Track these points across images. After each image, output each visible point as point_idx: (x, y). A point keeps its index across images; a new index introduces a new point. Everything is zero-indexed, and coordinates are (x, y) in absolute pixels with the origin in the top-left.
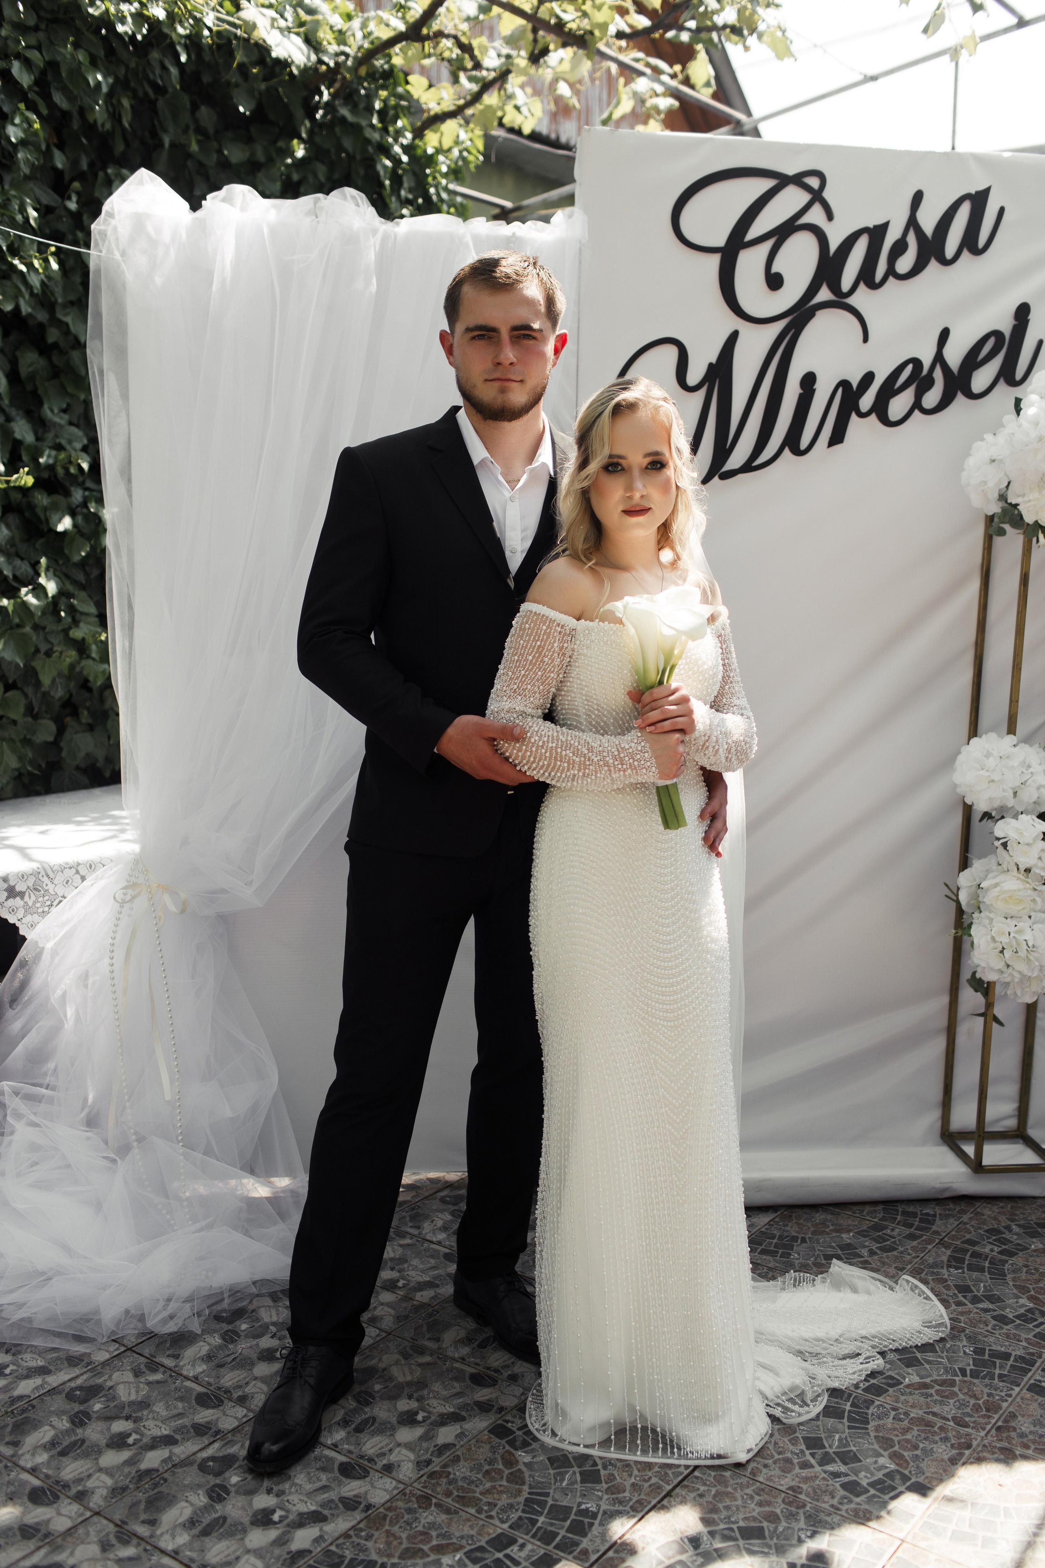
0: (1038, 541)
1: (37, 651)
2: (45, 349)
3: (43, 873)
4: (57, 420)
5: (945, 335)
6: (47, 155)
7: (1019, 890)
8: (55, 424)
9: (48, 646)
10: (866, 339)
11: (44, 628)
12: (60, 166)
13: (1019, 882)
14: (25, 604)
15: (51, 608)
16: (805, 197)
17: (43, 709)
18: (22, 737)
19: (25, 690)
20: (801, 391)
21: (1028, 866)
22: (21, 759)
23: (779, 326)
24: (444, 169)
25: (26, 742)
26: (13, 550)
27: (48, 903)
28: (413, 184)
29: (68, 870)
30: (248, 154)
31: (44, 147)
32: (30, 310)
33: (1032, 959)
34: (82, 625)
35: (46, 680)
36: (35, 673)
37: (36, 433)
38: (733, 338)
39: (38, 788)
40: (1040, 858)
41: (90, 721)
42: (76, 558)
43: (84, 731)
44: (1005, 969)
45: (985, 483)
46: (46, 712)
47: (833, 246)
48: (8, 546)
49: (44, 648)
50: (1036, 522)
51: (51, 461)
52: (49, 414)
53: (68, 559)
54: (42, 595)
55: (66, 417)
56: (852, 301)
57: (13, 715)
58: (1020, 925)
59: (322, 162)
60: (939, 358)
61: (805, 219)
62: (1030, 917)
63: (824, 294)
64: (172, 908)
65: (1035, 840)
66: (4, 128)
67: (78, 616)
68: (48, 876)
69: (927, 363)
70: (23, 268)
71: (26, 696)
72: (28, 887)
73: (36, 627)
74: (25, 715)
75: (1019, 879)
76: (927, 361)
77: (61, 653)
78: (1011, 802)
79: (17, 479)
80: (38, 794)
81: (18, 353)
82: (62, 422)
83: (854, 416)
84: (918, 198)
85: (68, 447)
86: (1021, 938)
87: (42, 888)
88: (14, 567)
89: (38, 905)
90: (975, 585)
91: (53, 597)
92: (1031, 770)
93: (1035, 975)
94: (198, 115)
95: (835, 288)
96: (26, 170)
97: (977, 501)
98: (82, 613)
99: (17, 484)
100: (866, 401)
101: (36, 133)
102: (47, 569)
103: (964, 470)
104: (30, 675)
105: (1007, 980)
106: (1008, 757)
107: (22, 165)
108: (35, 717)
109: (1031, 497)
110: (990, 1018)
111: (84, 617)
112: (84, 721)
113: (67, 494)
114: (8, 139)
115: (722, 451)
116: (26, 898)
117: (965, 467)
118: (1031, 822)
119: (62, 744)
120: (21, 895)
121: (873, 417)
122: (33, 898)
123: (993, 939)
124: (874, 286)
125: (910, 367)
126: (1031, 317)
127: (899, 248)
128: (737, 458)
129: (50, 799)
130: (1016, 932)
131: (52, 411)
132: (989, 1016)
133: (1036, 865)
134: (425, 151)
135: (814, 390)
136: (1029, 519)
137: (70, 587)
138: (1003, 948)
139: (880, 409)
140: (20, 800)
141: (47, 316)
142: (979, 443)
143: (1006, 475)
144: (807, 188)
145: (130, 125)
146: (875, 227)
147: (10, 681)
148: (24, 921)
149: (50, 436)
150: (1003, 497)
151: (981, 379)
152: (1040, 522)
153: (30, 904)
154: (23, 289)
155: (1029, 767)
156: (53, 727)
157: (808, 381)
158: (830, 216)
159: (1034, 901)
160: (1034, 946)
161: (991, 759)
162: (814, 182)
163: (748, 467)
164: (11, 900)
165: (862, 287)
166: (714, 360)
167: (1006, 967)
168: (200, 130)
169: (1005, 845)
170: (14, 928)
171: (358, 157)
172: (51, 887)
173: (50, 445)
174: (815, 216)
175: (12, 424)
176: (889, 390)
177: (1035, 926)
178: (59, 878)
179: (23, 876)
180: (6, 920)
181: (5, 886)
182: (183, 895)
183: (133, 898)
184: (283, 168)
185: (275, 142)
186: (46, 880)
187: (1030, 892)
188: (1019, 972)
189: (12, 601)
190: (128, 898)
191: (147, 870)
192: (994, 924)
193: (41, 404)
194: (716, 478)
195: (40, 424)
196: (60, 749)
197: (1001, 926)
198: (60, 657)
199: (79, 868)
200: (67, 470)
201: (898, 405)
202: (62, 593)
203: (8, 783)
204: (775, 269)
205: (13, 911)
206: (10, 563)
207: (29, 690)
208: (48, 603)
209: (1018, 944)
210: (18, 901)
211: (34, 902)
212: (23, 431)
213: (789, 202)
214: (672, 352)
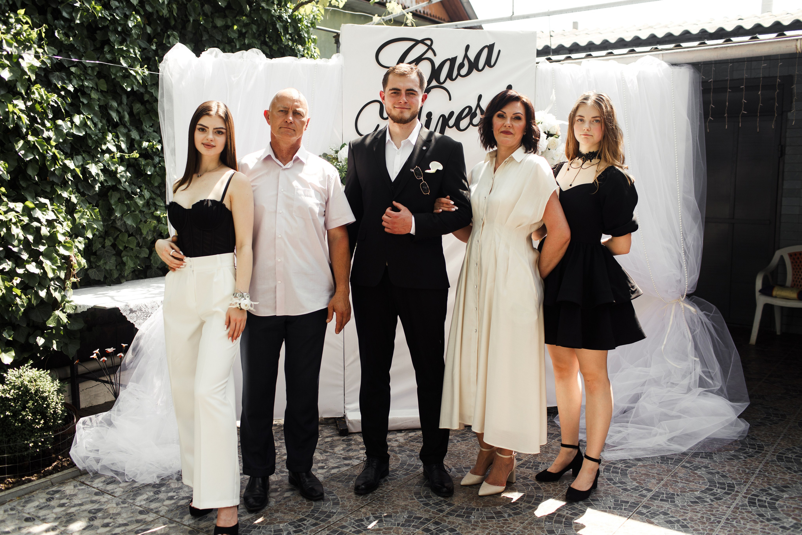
1: (141, 221)
2: (143, 103)
3: (143, 305)
4: (148, 130)
5: (480, 97)
6: (144, 29)
8: (148, 131)
9: (145, 219)
10: (450, 99)
11: (143, 212)
12: (149, 32)
14: (136, 203)
15: (146, 204)
16: (426, 48)
17: (144, 244)
18: (135, 255)
19: (136, 236)
20: (427, 119)
22: (134, 263)
25: (137, 257)
26: (131, 182)
27: (146, 315)
29: (153, 303)
30: (224, 23)
31: (142, 26)
32: (137, 89)
34: (158, 210)
35: (144, 232)
37: (140, 136)
39: (142, 276)
42: (156, 184)
47: (437, 65)
49: (143, 220)
51: (146, 147)
53: (153, 185)
54: (143, 199)
55: (152, 129)
56: (444, 85)
57: (131, 246)
59: (255, 24)
60: (478, 105)
61: (425, 56)
63: (434, 83)
66: (127, 22)
69: (474, 108)
70: (134, 74)
71: (137, 239)
72: (138, 309)
73: (141, 212)
74: (136, 247)
76: (474, 106)
77: (150, 222)
79: (133, 155)
80: (142, 278)
81: (132, 105)
82: (150, 131)
83: (447, 128)
84: (468, 47)
85: (153, 141)
87: (143, 309)
88: (132, 188)
89: (142, 316)
94: (204, 8)
95: (438, 81)
96: (135, 37)
98: (159, 206)
99: (133, 157)
100: (452, 122)
101: (139, 22)
102: (145, 189)
104: (138, 230)
107: (134, 35)
108: (141, 247)
111: (159, 207)
113: (153, 159)
114: (128, 26)
116: (137, 313)
120: (135, 312)
121: (454, 127)
122: (140, 313)
124: (452, 80)
125: (468, 109)
127: (461, 66)
129: (146, 280)
131: (146, 127)
134: (298, 17)
135: (432, 118)
137: (154, 196)
139: (457, 125)
141: (144, 91)
144: (426, 45)
145: (177, 14)
146: (452, 58)
147: (130, 233)
148: (136, 322)
149: (146, 136)
153: (139, 316)
154: (135, 81)
156: (147, 251)
157: (429, 115)
158: (435, 55)
162: (429, 42)
164: (131, 314)
165: (448, 80)
168: (205, 15)
170: (133, 325)
171: (269, 22)
172: (146, 310)
173: (146, 140)
174: (430, 54)
175: (131, 132)
176: (460, 118)
179: (136, 305)
180: (130, 322)
181: (129, 308)
185: (236, 17)
186: (144, 307)
189: (131, 201)
193: (142, 124)
195: (142, 132)
196: (151, 260)
199: (157, 303)
200: (152, 150)
201: (464, 123)
203: (130, 273)
205: (132, 318)
206: (130, 187)
207: (138, 237)
210: (134, 314)
211: (140, 315)
212: (135, 135)
213: (420, 49)
214: (378, 105)
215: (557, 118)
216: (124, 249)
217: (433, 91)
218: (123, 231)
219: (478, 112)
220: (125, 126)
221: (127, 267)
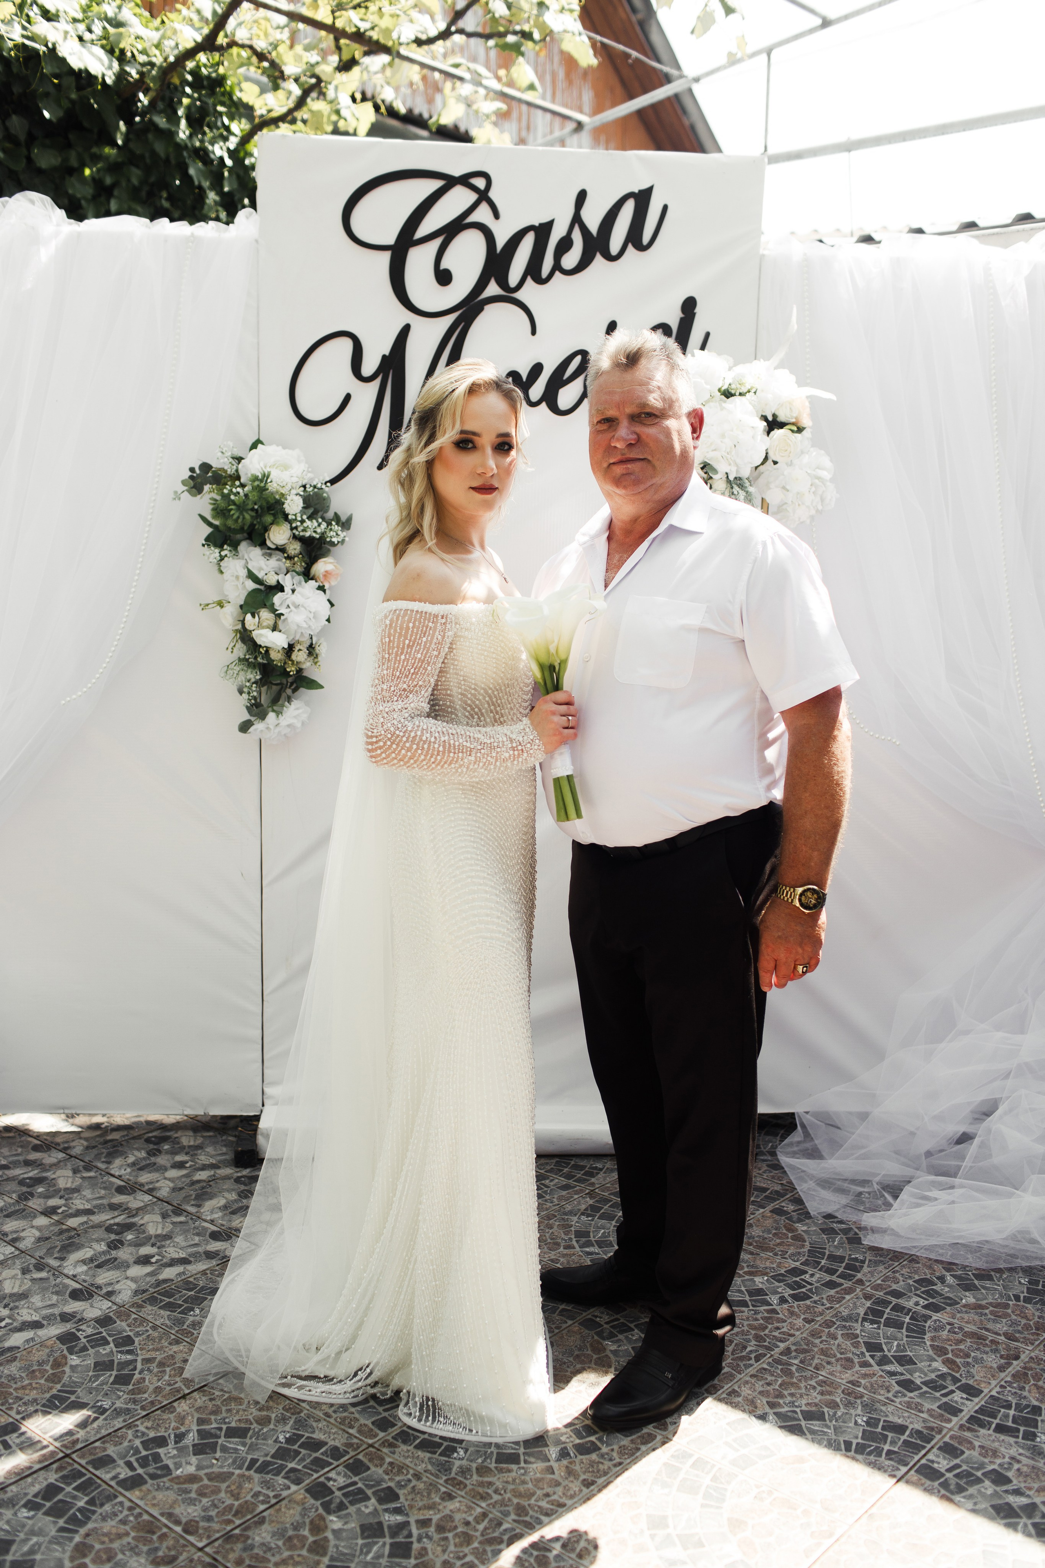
10: (534, 332)
16: (473, 197)
23: (450, 319)
30: (60, 160)
38: (406, 330)
47: (500, 243)
56: (519, 295)
59: (137, 167)
61: (472, 218)
63: (493, 289)
84: (582, 197)
95: (503, 283)
100: (537, 390)
121: (544, 405)
124: (541, 281)
125: (578, 359)
126: (699, 310)
127: (565, 245)
139: (550, 398)
144: (474, 188)
146: (541, 225)
158: (496, 215)
162: (480, 183)
165: (529, 282)
166: (388, 351)
174: (482, 215)
176: (558, 381)
201: (567, 396)
204: (444, 265)
213: (456, 202)
214: (347, 345)
215: (800, 383)
217: (490, 310)
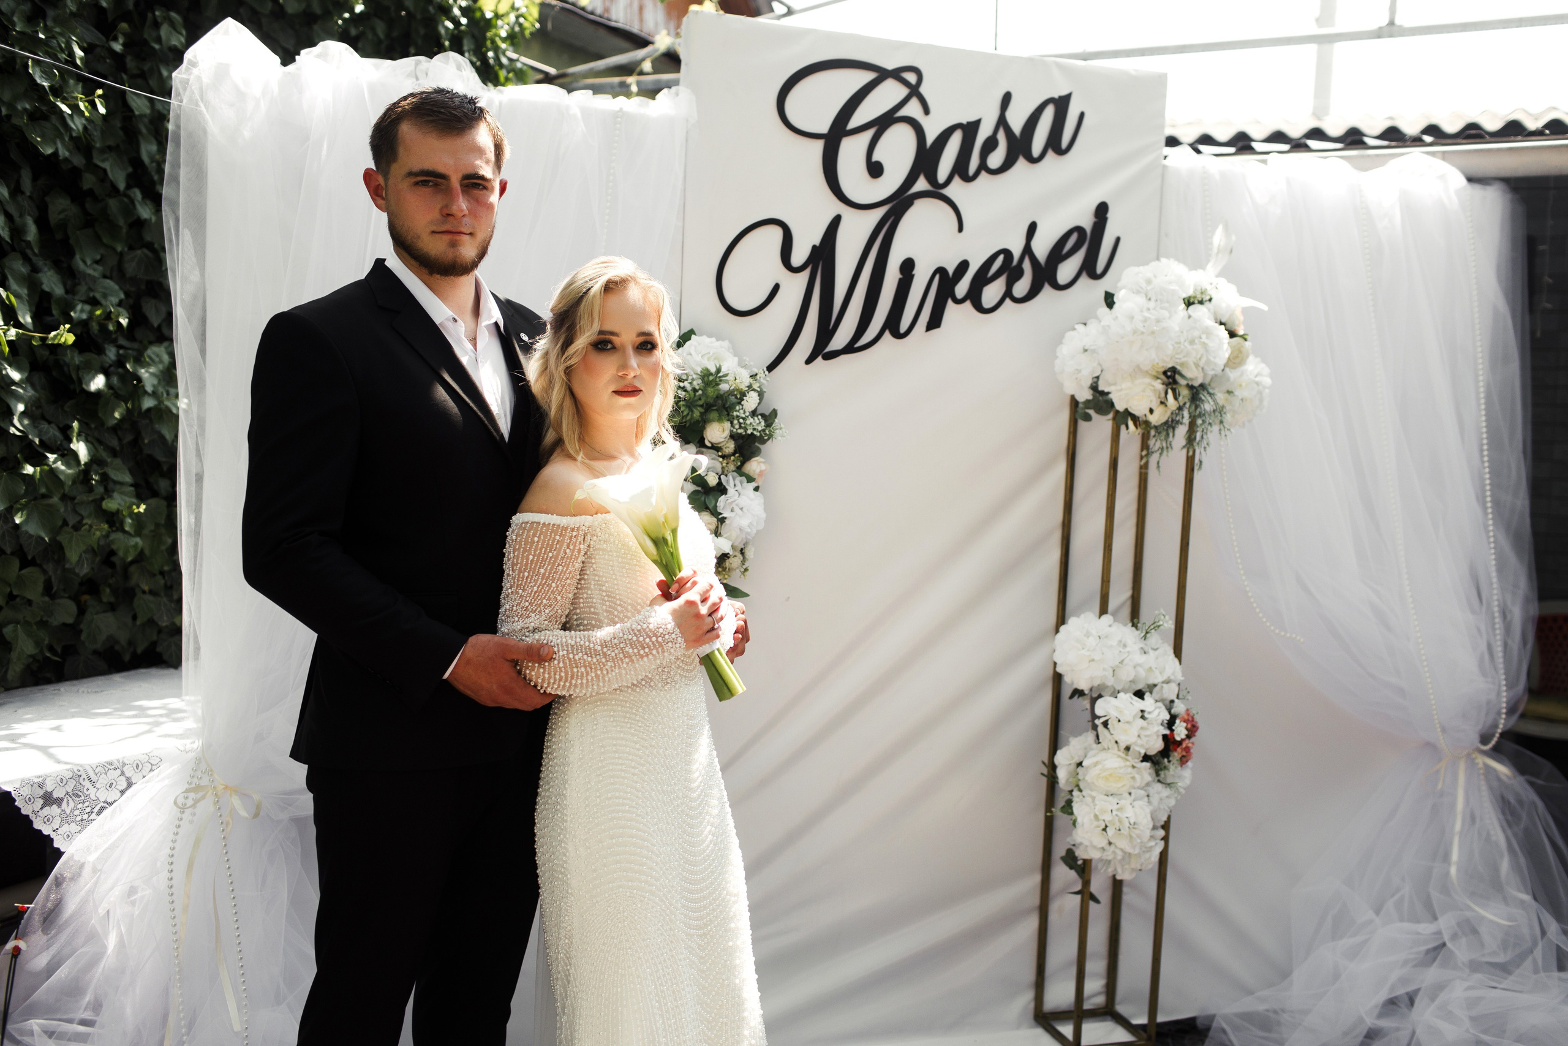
0: (1127, 428)
1: (65, 524)
2: (78, 196)
3: (84, 776)
4: (89, 271)
5: (1032, 228)
7: (1120, 768)
8: (85, 275)
9: (78, 518)
10: (960, 229)
11: (73, 499)
13: (1120, 759)
14: (53, 472)
15: (81, 477)
16: (904, 91)
17: (63, 587)
18: (38, 619)
19: (45, 567)
20: (901, 276)
21: (1128, 743)
22: (37, 643)
23: (879, 213)
24: (503, 34)
25: (43, 624)
26: (38, 413)
27: (88, 810)
28: (472, 47)
29: (112, 771)
30: (304, 5)
32: (67, 154)
33: (1134, 836)
34: (116, 495)
35: (73, 556)
36: (61, 548)
37: (65, 285)
38: (836, 221)
39: (48, 675)
40: (1139, 736)
41: (112, 600)
42: (111, 423)
43: (105, 612)
44: (1107, 847)
45: (1079, 371)
46: (64, 590)
47: (930, 138)
48: (34, 408)
49: (72, 520)
50: (1126, 410)
51: (84, 316)
52: (81, 266)
53: (102, 424)
54: (73, 462)
55: (100, 268)
56: (947, 192)
57: (27, 595)
58: (1122, 802)
59: (381, 18)
60: (1027, 250)
61: (902, 113)
62: (1130, 794)
63: (921, 184)
64: (243, 813)
65: (1135, 717)
67: (111, 485)
68: (90, 779)
69: (1017, 253)
70: (66, 110)
71: (45, 572)
72: (67, 793)
73: (64, 498)
74: (43, 595)
75: (1119, 756)
76: (1017, 251)
77: (91, 526)
78: (1110, 682)
79: (56, 336)
80: (49, 682)
81: (47, 199)
82: (96, 274)
83: (950, 302)
84: (1007, 99)
85: (103, 302)
86: (1123, 815)
87: (83, 793)
88: (42, 433)
89: (77, 812)
90: (1062, 468)
91: (86, 464)
92: (1128, 649)
93: (1137, 851)
95: (932, 178)
97: (1070, 388)
98: (116, 482)
99: (56, 342)
100: (962, 288)
102: (79, 435)
103: (1057, 357)
104: (56, 551)
105: (1110, 858)
106: (1106, 637)
108: (54, 597)
109: (1124, 386)
110: (1086, 896)
111: (118, 487)
112: (105, 600)
113: (101, 351)
115: (826, 332)
116: (64, 805)
117: (1058, 354)
118: (1130, 699)
119: (82, 626)
120: (59, 802)
121: (968, 303)
122: (72, 804)
123: (1096, 817)
124: (968, 179)
125: (1001, 258)
126: (1110, 215)
127: (990, 145)
128: (840, 340)
129: (64, 687)
130: (1118, 810)
131: (84, 262)
132: (1087, 896)
133: (1135, 743)
134: (483, 14)
135: (913, 276)
136: (1120, 406)
137: (104, 455)
138: (1106, 826)
139: (974, 296)
140: (29, 689)
141: (84, 161)
142: (1071, 333)
143: (1100, 364)
144: (905, 83)
146: (968, 123)
147: (30, 558)
148: (59, 831)
149: (82, 289)
150: (1094, 388)
151: (1066, 271)
152: (1130, 410)
153: (68, 812)
154: (63, 133)
155: (1125, 646)
156: (72, 607)
157: (908, 266)
158: (927, 111)
159: (1133, 778)
160: (1135, 824)
161: (1091, 638)
162: (911, 78)
163: (850, 348)
164: (47, 808)
165: (957, 180)
166: (817, 242)
167: (1108, 845)
169: (1105, 724)
170: (49, 840)
171: (419, 16)
172: (92, 792)
173: (82, 299)
174: (913, 109)
175: (40, 275)
176: (982, 279)
177: (1136, 803)
178: (102, 781)
179: (62, 781)
180: (40, 831)
181: (41, 792)
182: (256, 797)
183: (196, 802)
184: (340, 22)
186: (87, 784)
187: (1130, 769)
188: (1122, 850)
189: (38, 469)
190: (190, 802)
191: (211, 771)
192: (1097, 802)
193: (71, 254)
194: (820, 358)
195: (70, 276)
196: (80, 632)
197: (1104, 805)
198: (89, 531)
199: (125, 769)
200: (104, 327)
201: (992, 293)
202: (94, 460)
204: (876, 157)
205: (48, 820)
206: (36, 427)
207: (50, 567)
208: (80, 471)
209: (1120, 821)
210: (54, 810)
211: (73, 810)
212: (51, 282)
213: (888, 95)
214: (777, 233)
215: (1242, 293)
216: (7, 603)
217: (919, 205)
218: (9, 551)
219: (1027, 265)
220: (26, 259)
221: (14, 655)
